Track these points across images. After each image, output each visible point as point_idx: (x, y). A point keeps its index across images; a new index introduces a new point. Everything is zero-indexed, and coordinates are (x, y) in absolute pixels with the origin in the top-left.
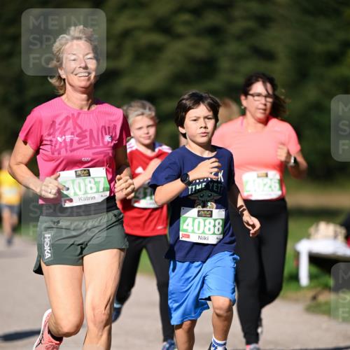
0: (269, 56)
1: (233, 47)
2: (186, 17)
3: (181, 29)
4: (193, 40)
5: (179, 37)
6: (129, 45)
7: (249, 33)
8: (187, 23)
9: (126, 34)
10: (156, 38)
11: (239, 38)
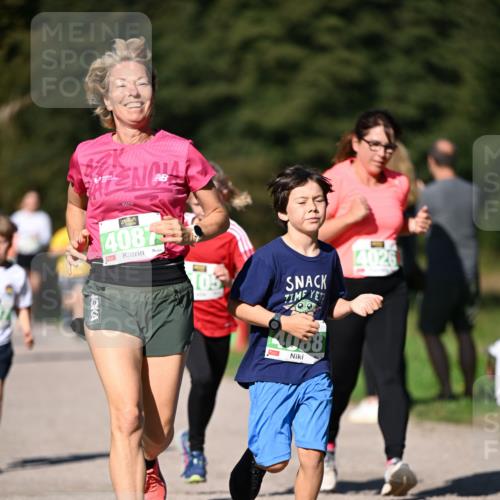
0: (451, 77)
1: (399, 64)
2: (332, 21)
3: (325, 39)
4: (345, 54)
5: (323, 49)
6: (250, 60)
7: (423, 43)
8: (333, 30)
9: (247, 45)
10: (290, 51)
11: (408, 51)
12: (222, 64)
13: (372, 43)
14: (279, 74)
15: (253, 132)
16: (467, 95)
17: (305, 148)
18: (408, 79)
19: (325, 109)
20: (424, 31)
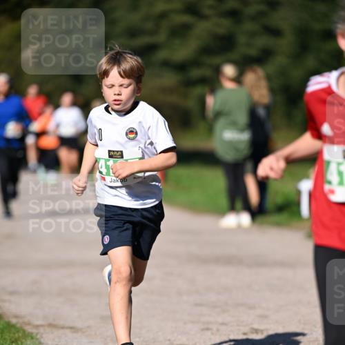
0: (275, 32)
1: (249, 26)
3: (207, 11)
7: (261, 14)
8: (211, 7)
9: (163, 15)
10: (186, 18)
11: (254, 18)
12: (149, 25)
13: (234, 14)
14: (181, 32)
15: (166, 64)
16: (286, 43)
17: (195, 73)
18: (253, 35)
19: (206, 51)
20: (262, 7)
